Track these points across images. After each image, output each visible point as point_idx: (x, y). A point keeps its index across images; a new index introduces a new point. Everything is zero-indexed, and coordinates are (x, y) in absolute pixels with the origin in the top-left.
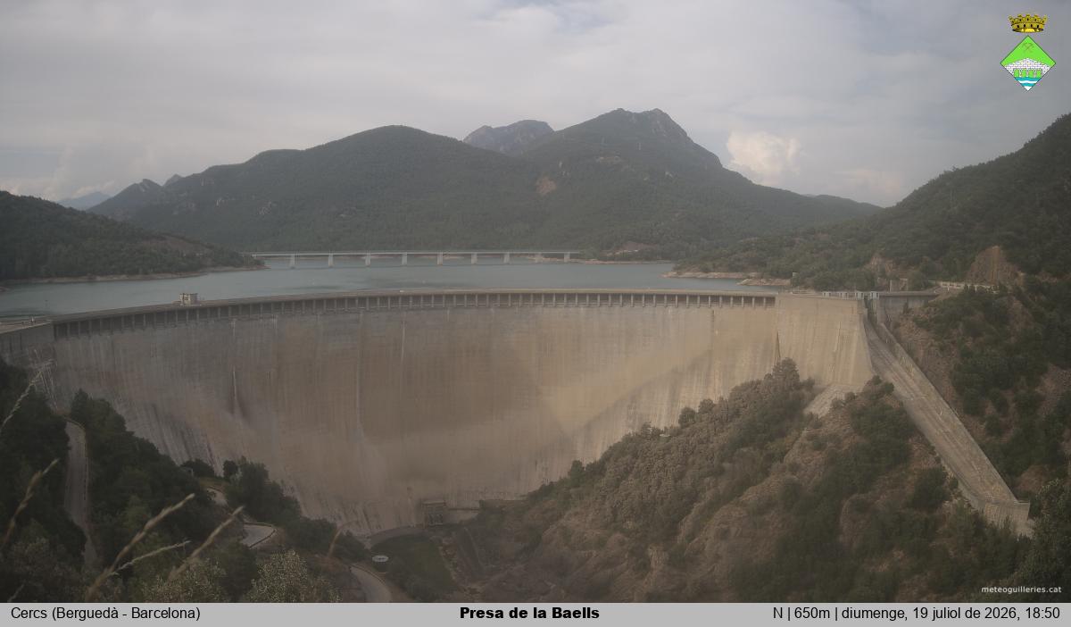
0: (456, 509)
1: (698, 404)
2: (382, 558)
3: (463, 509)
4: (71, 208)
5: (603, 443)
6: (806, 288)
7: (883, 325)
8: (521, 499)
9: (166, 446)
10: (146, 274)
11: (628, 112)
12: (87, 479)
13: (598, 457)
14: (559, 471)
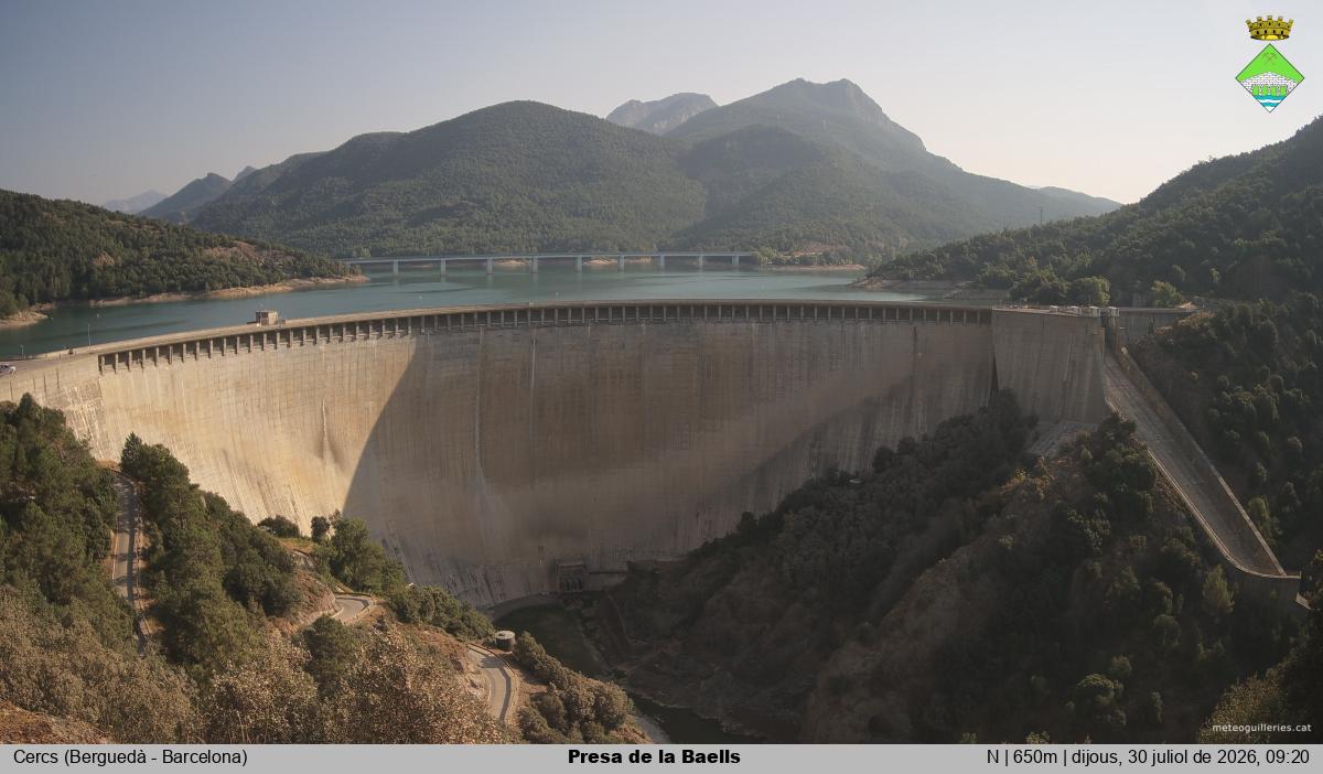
0: (599, 573)
1: (897, 443)
2: (509, 635)
3: (607, 573)
4: (117, 212)
5: (780, 491)
6: (1030, 302)
7: (1124, 350)
8: (676, 560)
9: (239, 503)
10: (213, 289)
11: (809, 83)
12: (141, 545)
13: (774, 510)
14: (725, 524)
